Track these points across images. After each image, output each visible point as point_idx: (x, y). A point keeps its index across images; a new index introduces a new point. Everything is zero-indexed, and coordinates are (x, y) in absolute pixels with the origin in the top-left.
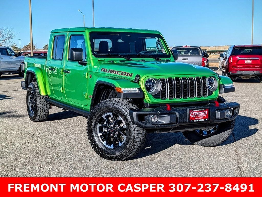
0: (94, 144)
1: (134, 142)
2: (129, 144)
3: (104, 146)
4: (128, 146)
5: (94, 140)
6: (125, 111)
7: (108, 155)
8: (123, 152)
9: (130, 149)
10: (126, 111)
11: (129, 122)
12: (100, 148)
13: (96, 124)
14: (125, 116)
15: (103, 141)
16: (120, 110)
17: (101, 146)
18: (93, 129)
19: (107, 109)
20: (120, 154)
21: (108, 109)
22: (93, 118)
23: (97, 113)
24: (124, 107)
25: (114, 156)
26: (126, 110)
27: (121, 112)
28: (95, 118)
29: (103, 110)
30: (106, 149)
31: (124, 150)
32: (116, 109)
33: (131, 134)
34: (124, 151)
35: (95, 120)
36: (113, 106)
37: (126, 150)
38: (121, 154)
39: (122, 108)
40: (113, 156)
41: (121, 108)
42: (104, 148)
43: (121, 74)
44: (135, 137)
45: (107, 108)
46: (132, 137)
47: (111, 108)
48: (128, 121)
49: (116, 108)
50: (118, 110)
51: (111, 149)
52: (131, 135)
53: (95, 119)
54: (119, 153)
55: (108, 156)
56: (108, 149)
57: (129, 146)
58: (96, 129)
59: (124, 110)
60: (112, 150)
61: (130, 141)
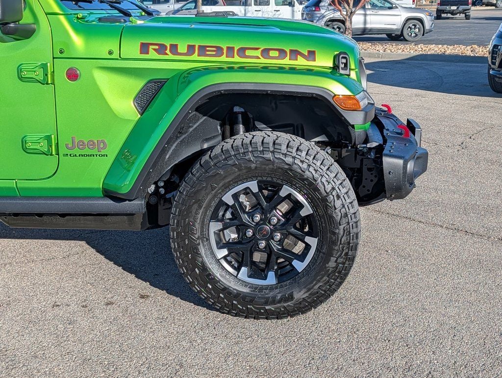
0: (211, 287)
1: (348, 248)
2: (333, 259)
3: (245, 284)
4: (332, 264)
5: (210, 275)
6: (305, 166)
7: (267, 308)
8: (316, 287)
9: (340, 272)
10: (309, 166)
11: (325, 194)
12: (235, 291)
13: (205, 227)
14: (307, 179)
15: (238, 269)
16: (287, 167)
17: (235, 287)
18: (199, 244)
19: (238, 173)
20: (307, 295)
21: (245, 171)
22: (194, 211)
23: (203, 192)
24: (299, 153)
25: (289, 303)
26: (307, 161)
27: (291, 170)
28: (200, 207)
29: (225, 177)
30: (254, 291)
31: (321, 279)
32: (271, 166)
33: (338, 228)
34: (319, 281)
35: (199, 216)
36: (261, 160)
37: (325, 278)
38: (309, 293)
39: (294, 158)
40: (285, 305)
41: (289, 160)
42: (245, 290)
43: (260, 57)
44: (350, 233)
45: (240, 170)
46: (340, 236)
47: (253, 166)
48: (320, 194)
49: (273, 163)
50: (279, 168)
51: (271, 288)
52: (337, 231)
53: (201, 211)
54: (303, 292)
55: (270, 309)
56: (262, 288)
57: (334, 265)
58: (208, 240)
59: (302, 162)
60: (276, 288)
61: (336, 248)
